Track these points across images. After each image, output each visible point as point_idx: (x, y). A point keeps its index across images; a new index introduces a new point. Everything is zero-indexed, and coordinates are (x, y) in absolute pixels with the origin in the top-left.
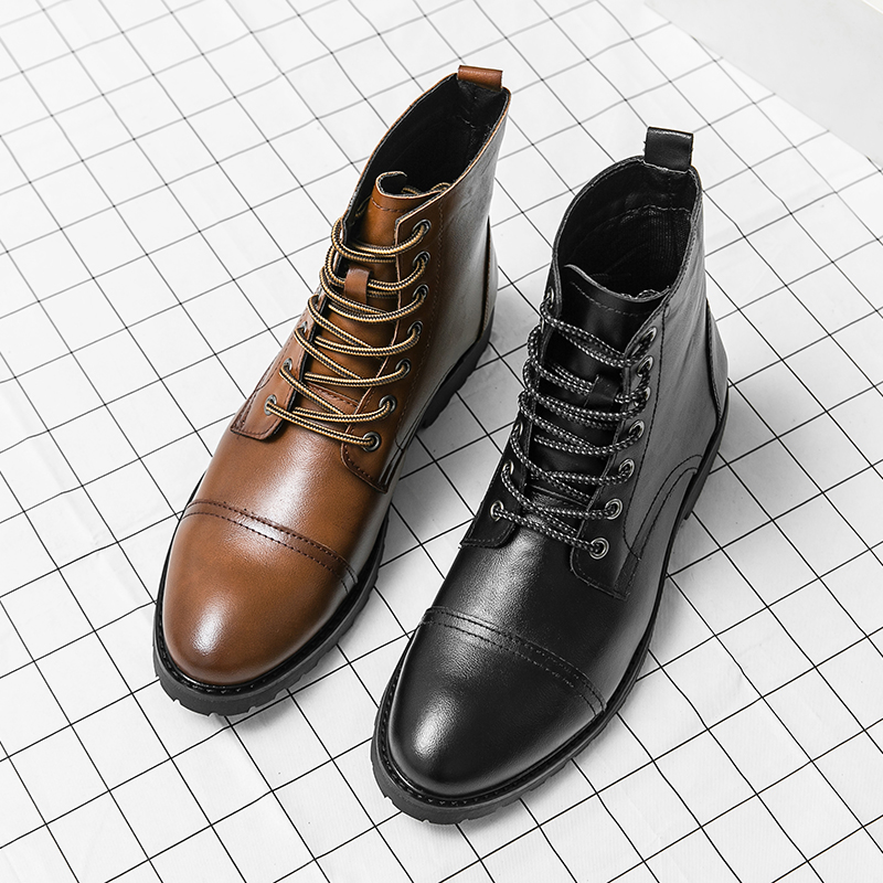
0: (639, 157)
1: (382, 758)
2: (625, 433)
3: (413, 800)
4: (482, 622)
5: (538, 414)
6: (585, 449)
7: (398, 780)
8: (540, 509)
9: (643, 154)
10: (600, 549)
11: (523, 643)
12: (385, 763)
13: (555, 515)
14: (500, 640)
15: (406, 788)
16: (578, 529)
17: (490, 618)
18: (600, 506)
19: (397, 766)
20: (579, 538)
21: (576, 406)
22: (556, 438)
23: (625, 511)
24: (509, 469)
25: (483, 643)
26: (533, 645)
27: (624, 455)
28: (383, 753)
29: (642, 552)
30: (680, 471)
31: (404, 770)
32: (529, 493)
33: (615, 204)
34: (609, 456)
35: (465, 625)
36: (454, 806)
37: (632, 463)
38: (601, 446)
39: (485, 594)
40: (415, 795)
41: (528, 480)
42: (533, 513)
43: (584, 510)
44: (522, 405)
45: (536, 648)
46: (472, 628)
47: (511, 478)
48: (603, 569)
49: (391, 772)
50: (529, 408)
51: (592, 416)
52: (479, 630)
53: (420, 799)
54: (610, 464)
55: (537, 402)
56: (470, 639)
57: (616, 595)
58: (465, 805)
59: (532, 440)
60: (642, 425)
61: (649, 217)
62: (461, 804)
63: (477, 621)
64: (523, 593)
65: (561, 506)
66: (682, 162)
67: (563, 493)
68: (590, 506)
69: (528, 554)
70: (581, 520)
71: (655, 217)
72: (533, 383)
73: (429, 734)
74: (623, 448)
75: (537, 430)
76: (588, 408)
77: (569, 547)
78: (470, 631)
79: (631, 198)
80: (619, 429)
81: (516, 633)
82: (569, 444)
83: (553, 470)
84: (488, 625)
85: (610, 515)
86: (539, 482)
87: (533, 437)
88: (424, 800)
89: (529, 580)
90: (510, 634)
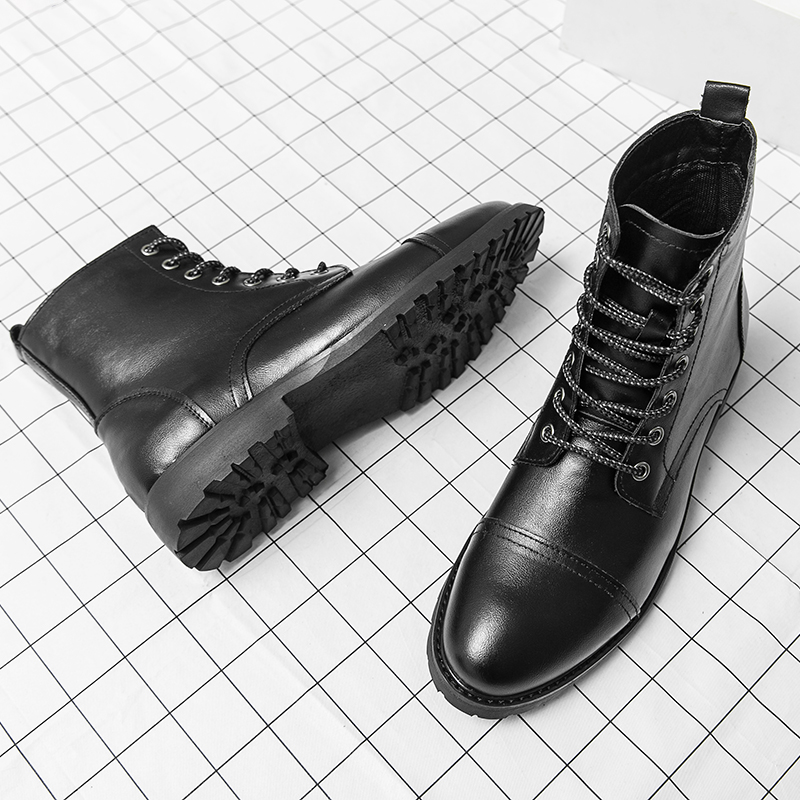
0: (695, 111)
1: (436, 656)
2: (673, 366)
3: (463, 698)
4: (532, 535)
5: (591, 345)
6: (633, 379)
7: (450, 679)
8: (589, 433)
9: (699, 108)
10: (641, 472)
11: (570, 556)
12: (439, 660)
13: (602, 438)
14: (548, 553)
15: (457, 686)
16: (623, 454)
17: (539, 531)
18: (644, 432)
19: (449, 665)
20: (624, 462)
21: (629, 338)
22: (607, 369)
23: (666, 438)
24: (561, 396)
25: (532, 554)
26: (578, 558)
27: (669, 387)
28: (438, 651)
29: (677, 475)
30: (711, 403)
31: (456, 669)
32: (578, 418)
33: (668, 157)
34: (657, 387)
35: (516, 537)
36: (501, 705)
37: (675, 395)
38: (649, 378)
39: (535, 508)
40: (465, 693)
41: (579, 406)
42: (582, 436)
43: (630, 435)
44: (575, 337)
45: (581, 561)
46: (522, 540)
47: (563, 404)
48: (642, 491)
49: (444, 670)
50: (582, 340)
51: (644, 349)
52: (529, 543)
53: (469, 698)
54: (656, 394)
55: (590, 333)
56: (520, 550)
57: (654, 514)
58: (511, 704)
59: (583, 370)
60: (686, 359)
61: (697, 171)
62: (508, 703)
63: (527, 533)
64: (570, 509)
65: (608, 431)
66: (737, 115)
67: (611, 420)
68: (635, 432)
69: (576, 474)
70: (626, 445)
71: (703, 171)
72: (586, 316)
73: (481, 640)
74: (670, 380)
75: (589, 360)
76: (641, 340)
77: (614, 471)
78: (521, 543)
79: (683, 152)
80: (667, 362)
81: (562, 547)
82: (619, 374)
83: (602, 398)
84: (538, 538)
85: (654, 441)
86: (588, 408)
87: (584, 366)
88: (474, 698)
89: (576, 498)
90: (557, 547)
